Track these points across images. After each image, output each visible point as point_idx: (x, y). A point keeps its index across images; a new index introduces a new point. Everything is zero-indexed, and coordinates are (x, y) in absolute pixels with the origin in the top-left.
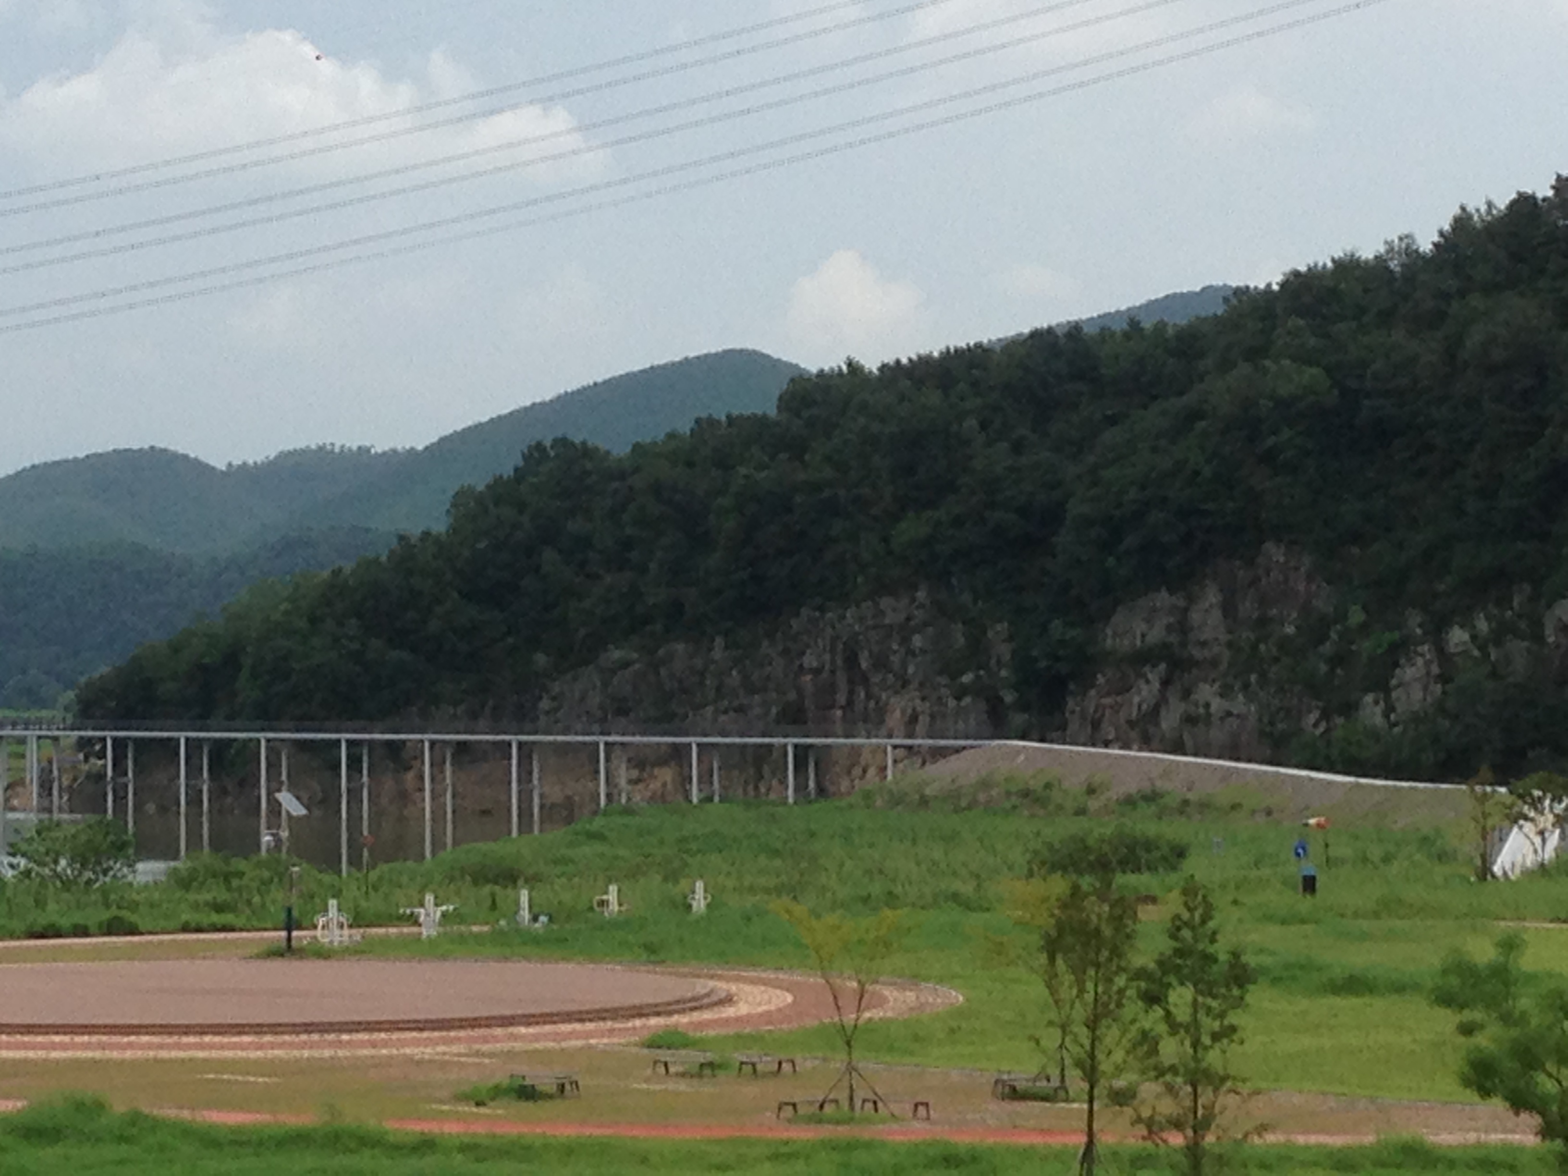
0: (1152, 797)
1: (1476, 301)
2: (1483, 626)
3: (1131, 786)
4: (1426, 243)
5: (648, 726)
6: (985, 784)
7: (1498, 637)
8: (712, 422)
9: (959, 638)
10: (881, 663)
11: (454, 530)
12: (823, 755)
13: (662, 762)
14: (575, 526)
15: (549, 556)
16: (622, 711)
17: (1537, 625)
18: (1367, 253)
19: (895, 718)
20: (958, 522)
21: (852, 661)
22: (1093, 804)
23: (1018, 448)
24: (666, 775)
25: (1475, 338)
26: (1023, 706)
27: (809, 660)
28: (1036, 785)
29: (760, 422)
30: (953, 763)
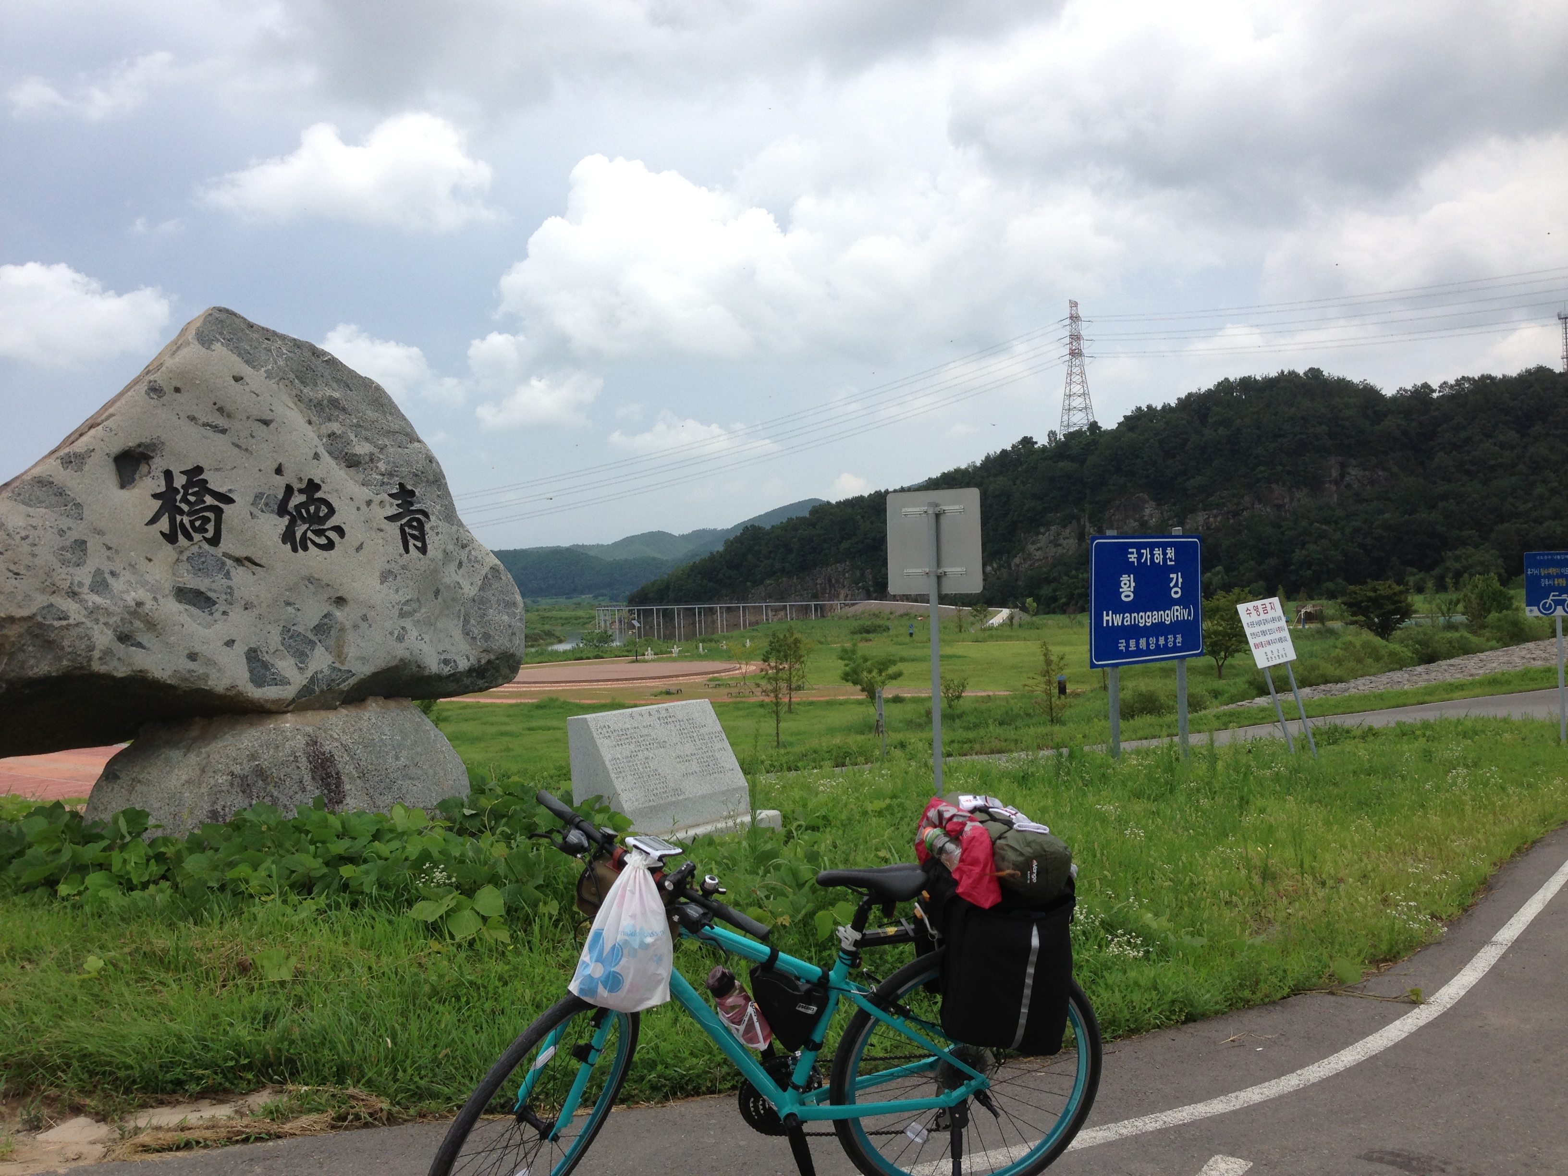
0: (907, 614)
1: (992, 479)
2: (995, 565)
3: (902, 612)
4: (978, 464)
5: (778, 600)
6: (863, 613)
7: (999, 568)
8: (792, 519)
9: (858, 573)
10: (837, 581)
11: (726, 550)
12: (822, 607)
13: (781, 610)
14: (756, 548)
15: (750, 557)
16: (770, 597)
17: (1009, 566)
18: (963, 467)
19: (842, 596)
20: (857, 543)
21: (830, 580)
22: (892, 617)
23: (872, 523)
24: (782, 613)
25: (991, 488)
26: (875, 591)
27: (819, 581)
28: (877, 612)
29: (804, 518)
30: (856, 607)
